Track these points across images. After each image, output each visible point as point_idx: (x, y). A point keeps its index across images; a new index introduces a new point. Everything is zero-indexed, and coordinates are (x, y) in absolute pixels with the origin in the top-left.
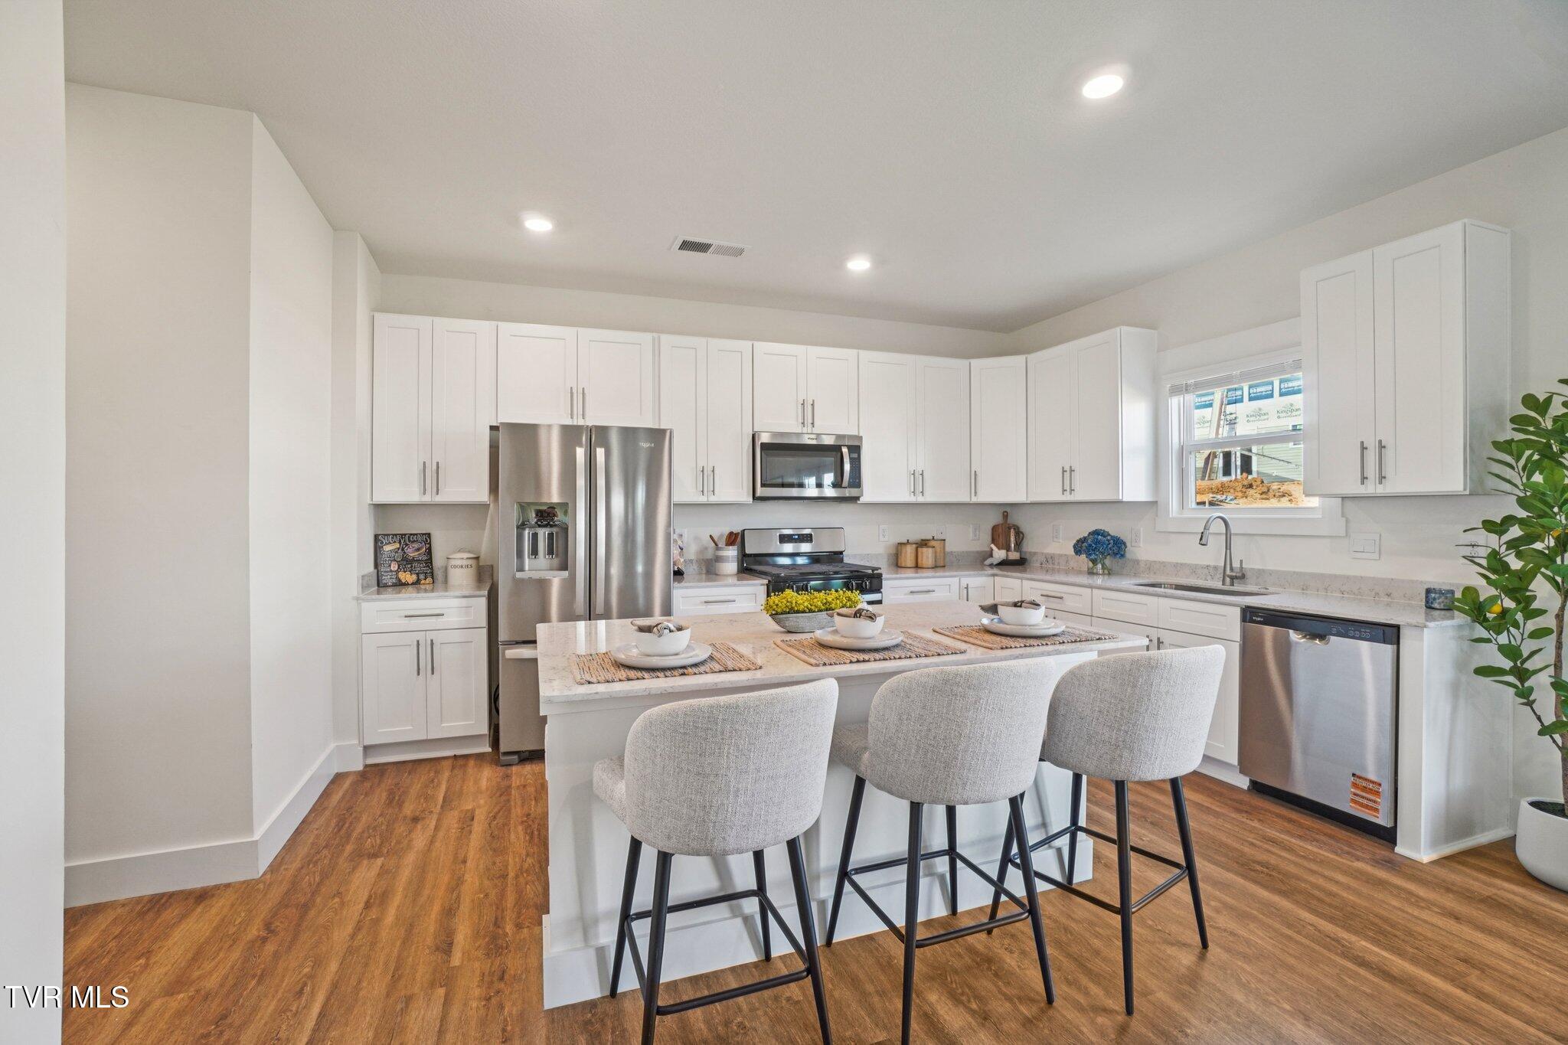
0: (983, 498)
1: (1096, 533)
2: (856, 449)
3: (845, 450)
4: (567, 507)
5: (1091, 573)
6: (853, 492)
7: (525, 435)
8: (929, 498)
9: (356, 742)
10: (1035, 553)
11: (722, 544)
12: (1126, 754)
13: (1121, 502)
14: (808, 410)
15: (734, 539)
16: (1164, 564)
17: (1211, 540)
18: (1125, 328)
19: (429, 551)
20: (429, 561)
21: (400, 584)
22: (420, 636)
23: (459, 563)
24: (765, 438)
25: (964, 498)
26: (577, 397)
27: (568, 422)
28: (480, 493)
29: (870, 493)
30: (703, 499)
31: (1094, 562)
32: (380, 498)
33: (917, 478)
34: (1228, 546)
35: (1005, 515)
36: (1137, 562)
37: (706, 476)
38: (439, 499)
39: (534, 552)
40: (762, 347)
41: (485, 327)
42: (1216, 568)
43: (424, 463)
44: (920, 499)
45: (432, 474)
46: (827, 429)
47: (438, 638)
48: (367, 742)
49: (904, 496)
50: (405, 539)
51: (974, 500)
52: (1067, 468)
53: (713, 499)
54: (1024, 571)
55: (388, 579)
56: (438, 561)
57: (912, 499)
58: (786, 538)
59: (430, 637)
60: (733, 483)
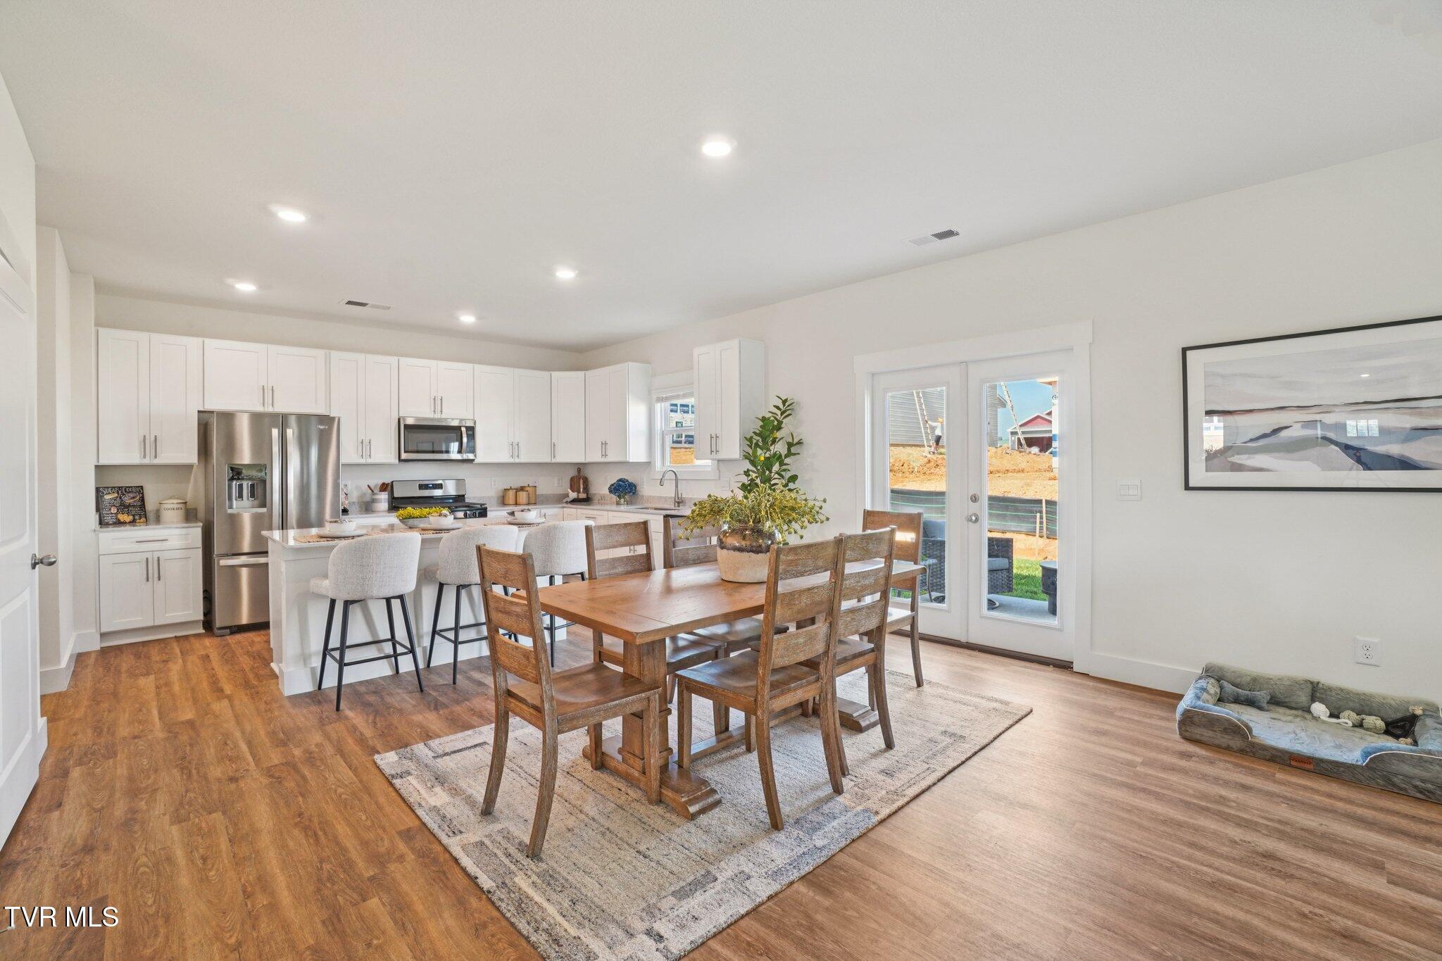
0: (559, 459)
1: (620, 480)
2: (471, 430)
3: (463, 429)
4: (263, 467)
5: (618, 504)
6: (471, 456)
7: (228, 418)
8: (523, 459)
9: (94, 631)
10: (595, 494)
11: (376, 491)
12: (549, 564)
13: (628, 462)
14: (438, 402)
15: (384, 487)
16: (654, 497)
17: (666, 483)
18: (631, 364)
19: (142, 499)
20: (142, 505)
21: (119, 523)
22: (149, 555)
23: (169, 506)
24: (407, 421)
25: (547, 460)
26: (267, 392)
27: (259, 409)
28: (191, 456)
29: (482, 456)
30: (362, 461)
31: (619, 497)
32: (103, 462)
33: (515, 447)
34: (677, 486)
35: (579, 470)
36: (643, 496)
37: (365, 446)
38: (156, 462)
39: (240, 496)
40: (405, 361)
41: (193, 343)
42: (671, 497)
43: (145, 436)
44: (517, 461)
45: (150, 443)
46: (451, 416)
47: (163, 556)
48: (104, 630)
49: (505, 458)
50: (122, 491)
51: (554, 461)
52: (604, 442)
53: (370, 461)
54: (589, 505)
55: (108, 519)
56: (150, 505)
57: (511, 460)
58: (423, 487)
59: (156, 555)
60: (385, 450)
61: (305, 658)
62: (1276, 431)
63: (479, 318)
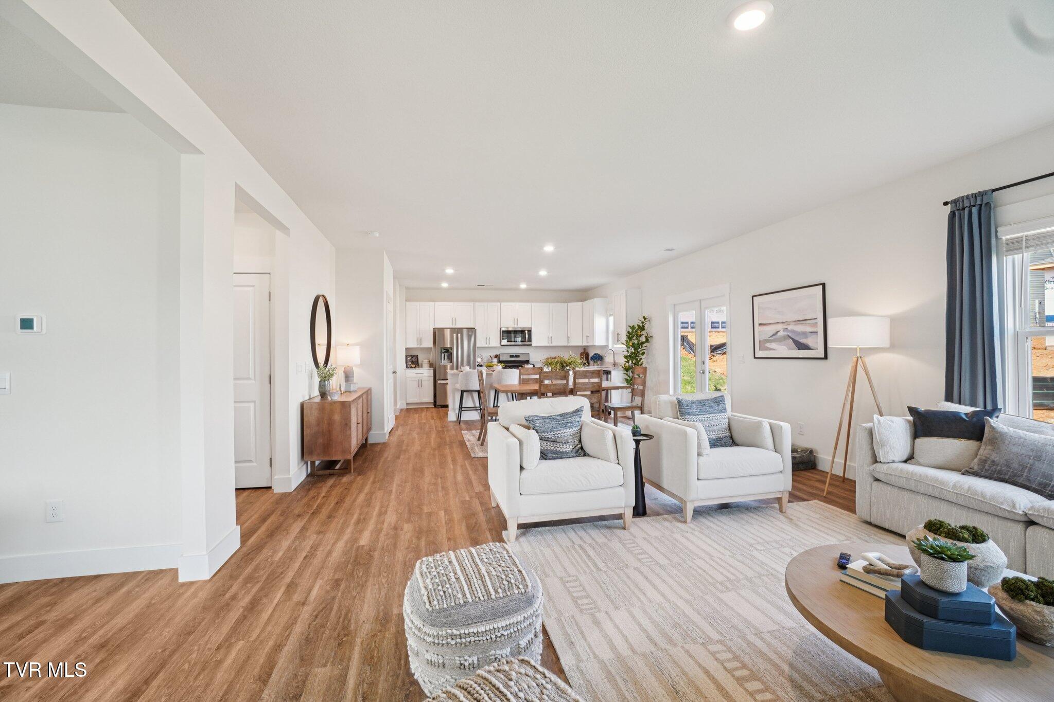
0: (572, 344)
1: (595, 354)
2: (530, 332)
3: (526, 332)
4: (451, 348)
6: (529, 343)
7: (441, 330)
8: (554, 344)
9: (404, 402)
11: (493, 358)
13: (599, 346)
14: (516, 320)
15: (496, 356)
18: (599, 298)
19: (418, 360)
20: (418, 362)
21: (411, 367)
22: (418, 378)
23: (425, 362)
24: (503, 329)
25: (566, 344)
26: (454, 320)
27: (452, 327)
28: (431, 345)
29: (535, 342)
30: (487, 346)
31: (595, 362)
32: (407, 347)
33: (550, 339)
34: (614, 357)
35: (584, 349)
36: (606, 362)
37: (488, 339)
38: (421, 346)
39: (444, 359)
40: (503, 304)
41: (431, 304)
43: (418, 337)
44: (551, 345)
45: (420, 340)
46: (521, 325)
47: (423, 379)
48: (407, 402)
49: (545, 344)
50: (412, 356)
51: (569, 345)
52: (587, 336)
53: (490, 346)
55: (409, 366)
56: (420, 362)
57: (549, 345)
58: (511, 356)
59: (421, 378)
60: (495, 340)
61: (454, 410)
62: (777, 332)
63: (527, 285)
